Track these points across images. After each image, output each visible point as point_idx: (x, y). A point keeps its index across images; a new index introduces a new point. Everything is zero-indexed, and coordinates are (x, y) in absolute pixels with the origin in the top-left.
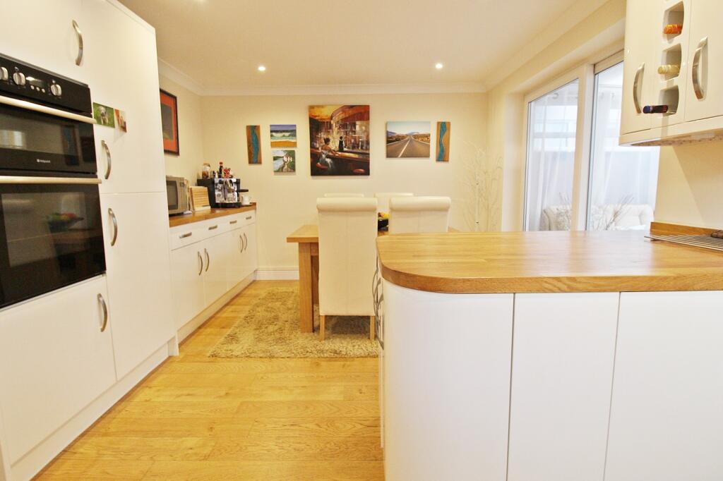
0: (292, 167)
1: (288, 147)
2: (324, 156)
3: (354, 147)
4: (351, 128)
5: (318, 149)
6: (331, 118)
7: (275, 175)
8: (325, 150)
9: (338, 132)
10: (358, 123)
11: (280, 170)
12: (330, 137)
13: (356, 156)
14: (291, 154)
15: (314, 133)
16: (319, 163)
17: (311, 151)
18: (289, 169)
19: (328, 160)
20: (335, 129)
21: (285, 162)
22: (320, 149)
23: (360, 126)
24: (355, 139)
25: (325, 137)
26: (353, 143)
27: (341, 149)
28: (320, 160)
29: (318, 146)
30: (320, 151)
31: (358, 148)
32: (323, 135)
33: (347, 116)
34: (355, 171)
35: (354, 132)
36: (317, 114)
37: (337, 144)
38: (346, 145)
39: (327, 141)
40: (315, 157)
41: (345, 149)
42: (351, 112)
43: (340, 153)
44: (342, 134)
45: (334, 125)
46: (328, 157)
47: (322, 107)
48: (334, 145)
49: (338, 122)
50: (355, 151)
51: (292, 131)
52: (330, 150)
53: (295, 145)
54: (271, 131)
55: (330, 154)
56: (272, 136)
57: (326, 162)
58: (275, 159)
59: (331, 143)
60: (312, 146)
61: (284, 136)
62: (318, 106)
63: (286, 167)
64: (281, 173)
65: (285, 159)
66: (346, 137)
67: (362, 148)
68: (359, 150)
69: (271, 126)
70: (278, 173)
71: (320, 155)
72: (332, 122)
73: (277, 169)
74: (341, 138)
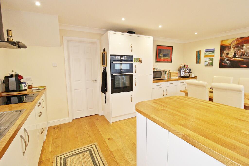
0: (212, 65)
1: (211, 57)
2: (226, 60)
3: (241, 56)
4: (241, 47)
5: (223, 57)
6: (231, 44)
7: (205, 67)
8: (227, 57)
9: (234, 50)
10: (245, 45)
11: (207, 65)
12: (229, 52)
13: (243, 59)
14: (212, 60)
15: (222, 51)
16: (223, 63)
17: (220, 58)
18: (210, 65)
19: (228, 62)
20: (232, 49)
21: (209, 63)
22: (224, 57)
23: (246, 46)
24: (242, 52)
25: (227, 52)
26: (241, 54)
27: (234, 56)
28: (224, 61)
29: (223, 56)
30: (224, 58)
31: (244, 56)
32: (226, 52)
33: (239, 42)
34: (241, 66)
35: (243, 49)
36: (224, 44)
37: (233, 55)
38: (237, 55)
39: (228, 54)
40: (221, 60)
41: (237, 57)
42: (241, 40)
43: (234, 58)
44: (236, 50)
45: (232, 47)
46: (228, 60)
47: (227, 40)
48: (231, 55)
49: (234, 45)
50: (242, 57)
51: (213, 51)
52: (229, 58)
53: (213, 56)
54: (205, 52)
55: (229, 59)
56: (205, 53)
57: (226, 62)
58: (205, 62)
59: (229, 55)
60: (221, 56)
61: (209, 53)
62: (225, 40)
63: (209, 64)
64: (207, 67)
65: (209, 62)
66: (237, 52)
67: (246, 56)
68: (245, 57)
69: (205, 50)
70: (206, 67)
71: (224, 60)
72: (231, 46)
73: (206, 65)
74: (235, 52)
